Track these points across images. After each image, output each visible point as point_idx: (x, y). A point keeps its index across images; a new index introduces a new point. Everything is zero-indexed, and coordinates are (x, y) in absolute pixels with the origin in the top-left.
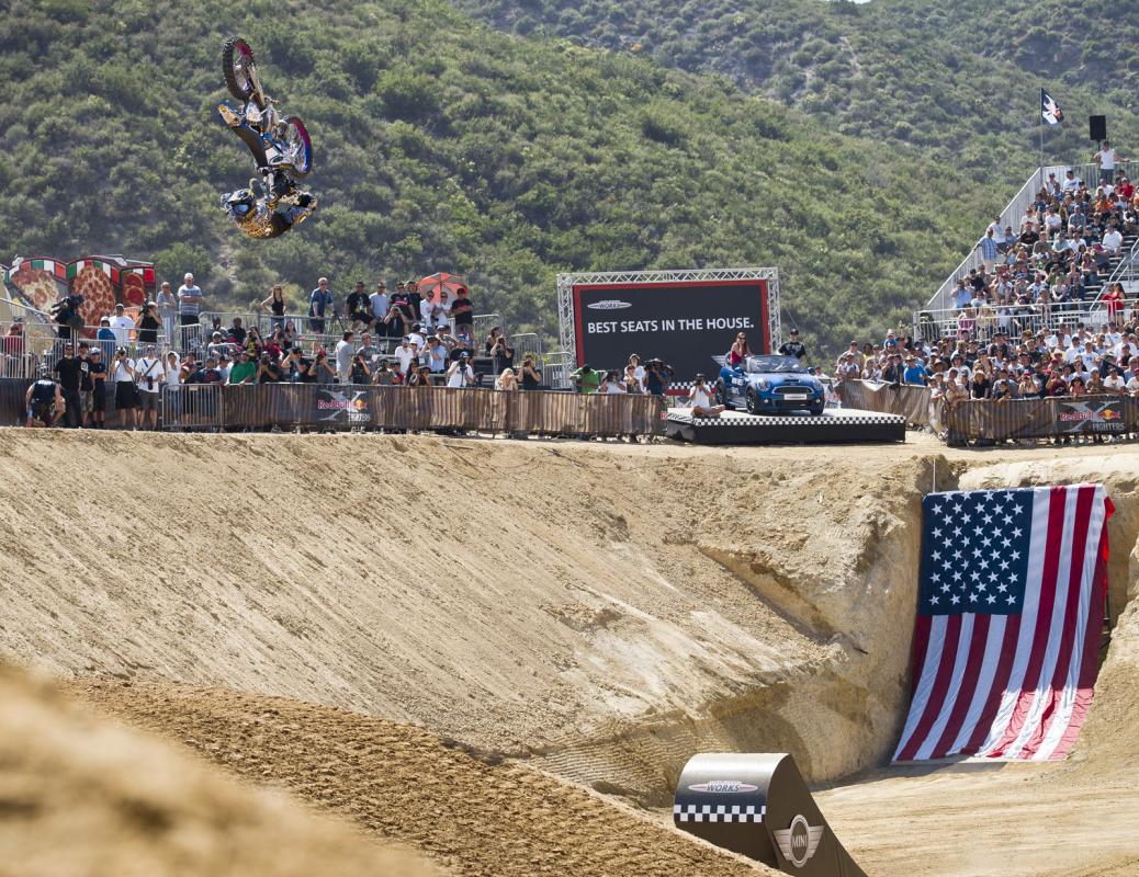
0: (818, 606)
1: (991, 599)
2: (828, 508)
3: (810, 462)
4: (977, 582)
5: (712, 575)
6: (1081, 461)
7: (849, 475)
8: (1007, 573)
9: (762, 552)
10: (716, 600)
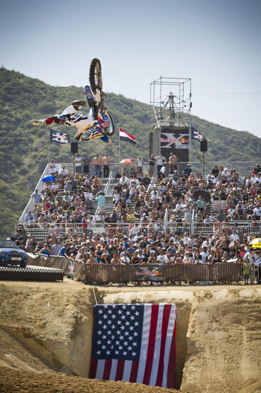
0: (55, 354)
1: (125, 353)
2: (53, 309)
3: (38, 288)
4: (118, 346)
5: (6, 338)
6: (157, 293)
7: (60, 294)
8: (132, 342)
9: (28, 328)
10: (11, 349)
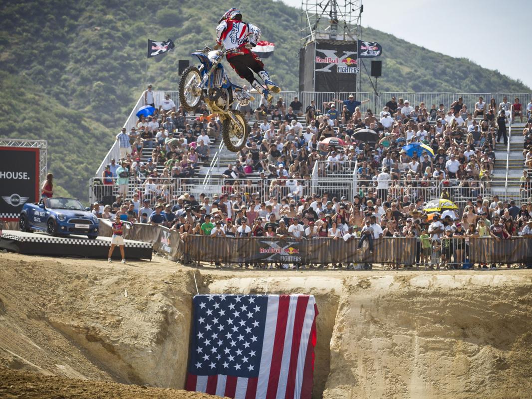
0: (133, 366)
1: (238, 367)
2: (132, 301)
3: (111, 269)
4: (228, 355)
5: (60, 341)
6: (289, 280)
7: (143, 279)
8: (248, 350)
9: (93, 327)
10: (67, 357)
